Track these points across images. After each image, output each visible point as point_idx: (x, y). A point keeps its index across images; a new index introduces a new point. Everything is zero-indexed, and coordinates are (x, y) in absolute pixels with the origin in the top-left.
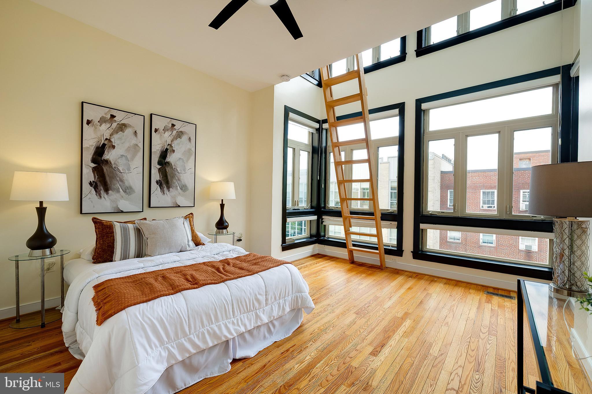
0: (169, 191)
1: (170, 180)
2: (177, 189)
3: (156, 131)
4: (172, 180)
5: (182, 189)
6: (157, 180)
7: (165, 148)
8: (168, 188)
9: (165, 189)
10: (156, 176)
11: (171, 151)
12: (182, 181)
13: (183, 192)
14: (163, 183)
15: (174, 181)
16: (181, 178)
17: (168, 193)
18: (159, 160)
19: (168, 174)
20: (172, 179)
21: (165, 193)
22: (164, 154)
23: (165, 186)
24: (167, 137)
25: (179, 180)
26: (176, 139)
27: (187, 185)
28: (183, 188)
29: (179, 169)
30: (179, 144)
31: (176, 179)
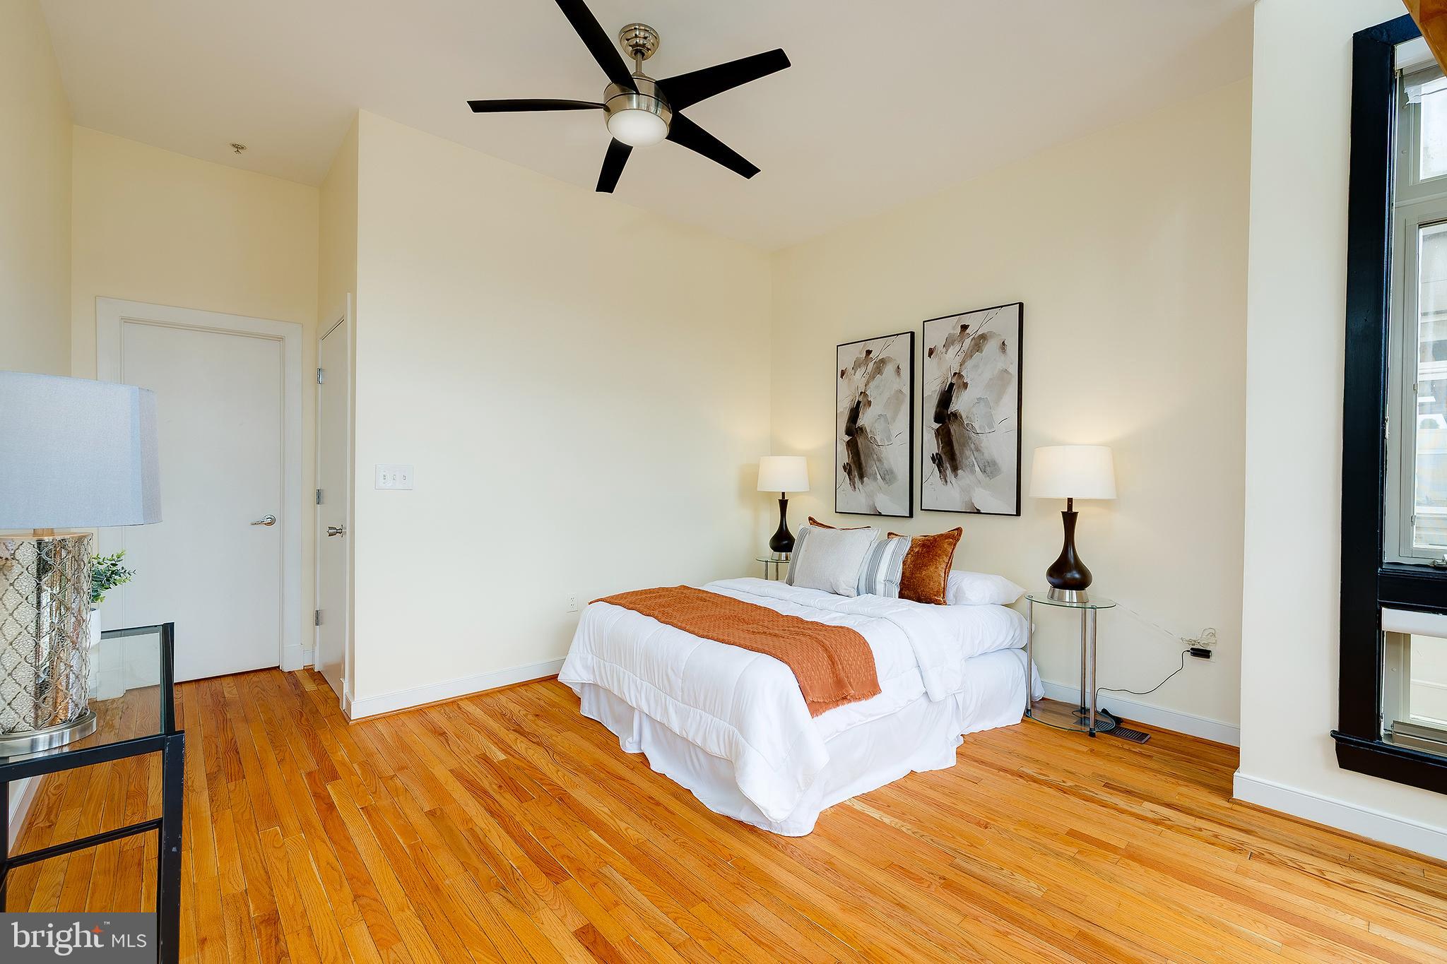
0: (956, 476)
1: (957, 452)
2: (973, 472)
3: (931, 352)
4: (962, 453)
5: (984, 471)
6: (933, 454)
7: (948, 384)
8: (955, 469)
9: (949, 472)
10: (930, 444)
11: (959, 387)
12: (985, 451)
13: (988, 478)
14: (943, 459)
15: (968, 453)
16: (982, 445)
17: (954, 480)
18: (936, 411)
19: (954, 440)
20: (963, 449)
21: (948, 481)
22: (945, 399)
23: (948, 465)
24: (952, 358)
25: (978, 450)
26: (972, 356)
27: (997, 462)
28: (988, 469)
29: (976, 425)
30: (976, 366)
31: (971, 449)
